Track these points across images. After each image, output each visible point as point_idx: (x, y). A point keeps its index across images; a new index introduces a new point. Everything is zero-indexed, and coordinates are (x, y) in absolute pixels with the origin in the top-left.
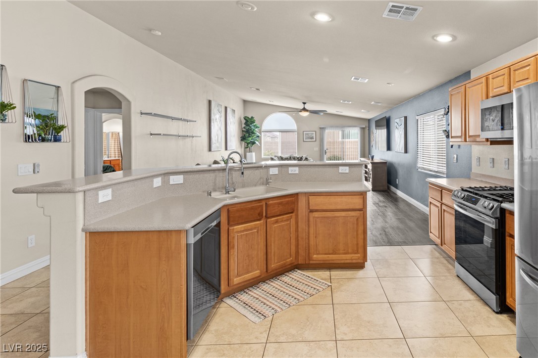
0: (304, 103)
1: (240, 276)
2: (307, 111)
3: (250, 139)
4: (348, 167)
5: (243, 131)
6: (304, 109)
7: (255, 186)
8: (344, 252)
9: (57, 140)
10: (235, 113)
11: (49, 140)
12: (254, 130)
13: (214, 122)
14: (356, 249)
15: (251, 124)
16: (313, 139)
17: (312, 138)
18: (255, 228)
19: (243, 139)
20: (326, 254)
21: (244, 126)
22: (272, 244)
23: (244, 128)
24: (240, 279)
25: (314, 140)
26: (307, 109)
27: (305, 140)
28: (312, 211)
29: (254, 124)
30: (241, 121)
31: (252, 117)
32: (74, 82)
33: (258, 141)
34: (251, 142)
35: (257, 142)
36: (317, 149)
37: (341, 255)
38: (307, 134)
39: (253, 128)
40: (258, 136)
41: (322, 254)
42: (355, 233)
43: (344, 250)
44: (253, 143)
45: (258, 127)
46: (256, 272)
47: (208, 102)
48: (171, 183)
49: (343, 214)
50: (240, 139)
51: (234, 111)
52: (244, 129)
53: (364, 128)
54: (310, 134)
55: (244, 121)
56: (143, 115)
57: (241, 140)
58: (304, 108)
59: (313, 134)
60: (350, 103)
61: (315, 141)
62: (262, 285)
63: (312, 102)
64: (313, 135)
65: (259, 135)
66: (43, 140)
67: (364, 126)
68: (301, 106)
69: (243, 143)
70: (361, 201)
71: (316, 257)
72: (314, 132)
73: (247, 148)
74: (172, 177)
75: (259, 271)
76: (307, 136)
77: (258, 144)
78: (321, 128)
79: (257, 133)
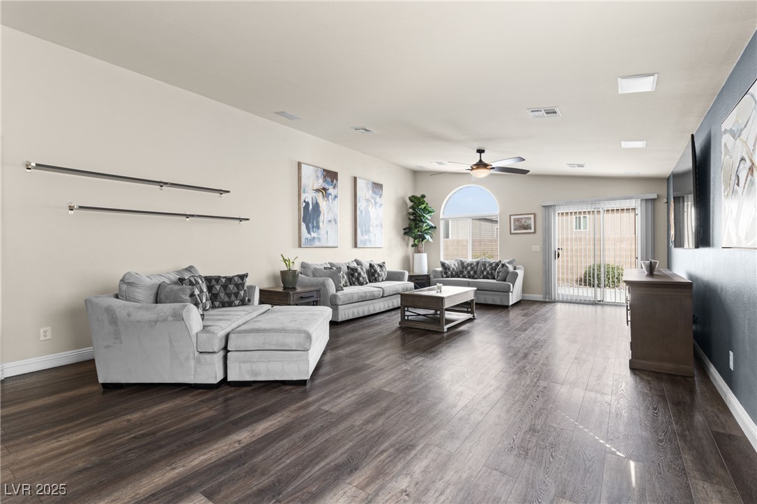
0: (481, 151)
2: (487, 167)
3: (417, 231)
5: (408, 219)
6: (481, 165)
10: (381, 189)
12: (423, 216)
15: (419, 207)
16: (531, 229)
17: (529, 227)
19: (408, 231)
21: (409, 211)
25: (532, 230)
26: (487, 163)
27: (513, 231)
29: (424, 206)
30: (405, 203)
31: (423, 196)
33: (430, 235)
34: (418, 235)
35: (428, 237)
36: (537, 248)
38: (518, 220)
39: (422, 213)
40: (432, 227)
44: (423, 238)
45: (430, 212)
50: (403, 232)
53: (653, 200)
54: (524, 220)
55: (410, 204)
57: (405, 233)
58: (481, 161)
59: (530, 218)
61: (535, 232)
64: (529, 222)
67: (654, 196)
72: (532, 216)
73: (416, 245)
76: (517, 223)
77: (430, 240)
78: (545, 206)
79: (428, 221)
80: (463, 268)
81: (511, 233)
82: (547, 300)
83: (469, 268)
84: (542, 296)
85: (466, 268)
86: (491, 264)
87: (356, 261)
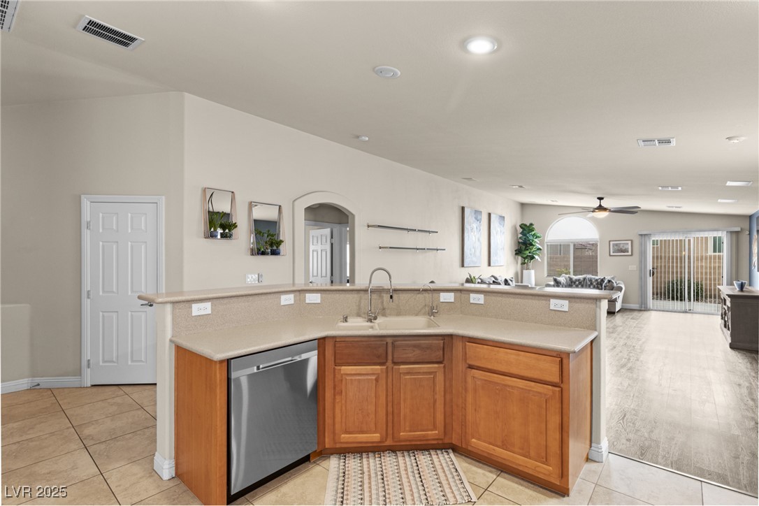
0: (600, 199)
1: (350, 434)
2: (605, 209)
3: (527, 252)
4: (567, 302)
5: (519, 242)
6: (601, 208)
7: (417, 315)
8: (521, 451)
9: (275, 253)
10: (504, 220)
11: (268, 254)
12: (533, 241)
13: (468, 232)
14: (544, 454)
15: (529, 233)
16: (628, 252)
17: (626, 251)
18: (373, 374)
19: (518, 252)
20: (490, 444)
21: (520, 236)
22: (402, 402)
23: (520, 238)
24: (349, 437)
25: (630, 253)
26: (605, 206)
27: (612, 254)
28: (471, 367)
29: (533, 233)
30: (516, 230)
31: (531, 224)
32: (295, 200)
33: (538, 255)
34: (528, 256)
35: (536, 257)
36: (634, 267)
37: (515, 455)
38: (616, 245)
39: (531, 238)
40: (539, 249)
41: (484, 441)
42: (543, 426)
43: (523, 449)
44: (532, 258)
45: (539, 237)
46: (375, 435)
47: (461, 209)
48: (307, 301)
49: (521, 383)
50: (514, 253)
51: (502, 218)
52: (520, 241)
54: (622, 245)
55: (520, 230)
56: (370, 228)
57: (516, 254)
58: (600, 205)
59: (628, 244)
60: (680, 188)
61: (632, 255)
62: (388, 455)
63: (612, 195)
64: (626, 247)
65: (540, 247)
66: (263, 253)
68: (596, 204)
69: (520, 258)
70: (555, 369)
71: (476, 443)
72: (630, 242)
73: (525, 263)
74: (308, 295)
75: (378, 435)
76: (616, 247)
77: (539, 260)
78: (641, 235)
79: (537, 245)
80: (572, 282)
81: (610, 255)
82: (643, 309)
83: (577, 283)
84: (638, 305)
85: (575, 283)
86: (597, 280)
87: (492, 276)
